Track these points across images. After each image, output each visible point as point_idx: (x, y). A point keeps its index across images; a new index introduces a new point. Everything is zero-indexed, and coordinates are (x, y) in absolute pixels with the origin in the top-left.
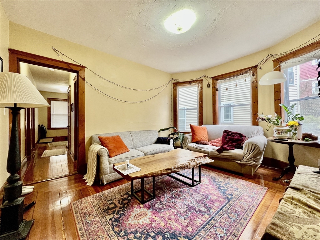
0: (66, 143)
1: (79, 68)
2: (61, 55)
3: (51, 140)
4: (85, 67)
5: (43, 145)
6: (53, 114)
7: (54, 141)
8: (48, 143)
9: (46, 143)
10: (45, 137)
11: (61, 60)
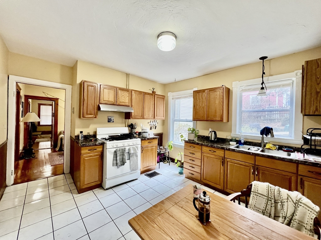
0: (50, 135)
1: (55, 100)
2: (46, 94)
3: (40, 133)
4: (58, 99)
5: (35, 137)
6: (42, 115)
7: (42, 134)
8: (38, 135)
9: (37, 135)
10: (36, 131)
11: (46, 97)
